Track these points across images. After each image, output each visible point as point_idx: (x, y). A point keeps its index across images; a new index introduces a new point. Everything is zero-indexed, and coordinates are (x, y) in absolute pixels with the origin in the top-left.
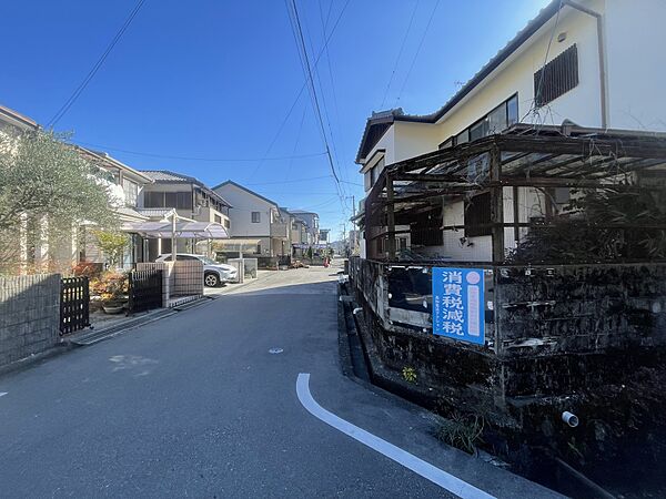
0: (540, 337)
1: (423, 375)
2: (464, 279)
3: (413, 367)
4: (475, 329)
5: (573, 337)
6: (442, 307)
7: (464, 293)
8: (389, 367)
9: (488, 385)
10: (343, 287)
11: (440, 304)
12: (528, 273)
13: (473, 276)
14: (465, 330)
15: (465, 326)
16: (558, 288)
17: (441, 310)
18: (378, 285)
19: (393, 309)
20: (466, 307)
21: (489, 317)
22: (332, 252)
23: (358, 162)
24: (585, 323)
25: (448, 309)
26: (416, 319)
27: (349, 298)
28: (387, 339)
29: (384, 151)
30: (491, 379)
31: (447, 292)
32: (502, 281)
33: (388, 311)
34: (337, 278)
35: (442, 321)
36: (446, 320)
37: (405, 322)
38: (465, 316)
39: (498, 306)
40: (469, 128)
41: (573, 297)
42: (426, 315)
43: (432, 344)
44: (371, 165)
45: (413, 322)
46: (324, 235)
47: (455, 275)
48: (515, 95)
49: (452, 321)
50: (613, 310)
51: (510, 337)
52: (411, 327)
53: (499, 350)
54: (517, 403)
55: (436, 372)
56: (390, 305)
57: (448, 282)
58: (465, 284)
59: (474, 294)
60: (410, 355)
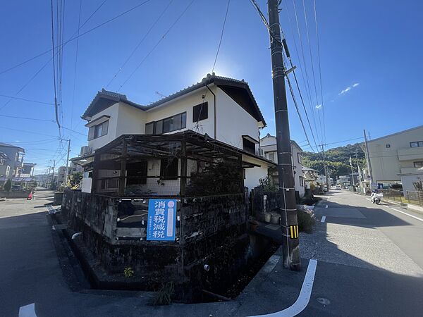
0: (197, 231)
1: (138, 269)
2: (166, 205)
3: (131, 265)
4: (171, 233)
5: (207, 229)
6: (153, 222)
7: (166, 213)
8: (112, 273)
9: (176, 262)
10: (54, 217)
11: (152, 221)
12: (194, 200)
13: (172, 203)
14: (165, 234)
15: (165, 232)
16: (204, 207)
17: (153, 224)
18: (108, 213)
19: (120, 229)
20: (166, 221)
21: (177, 224)
22: (35, 185)
23: (84, 117)
24: (211, 222)
25: (157, 223)
26: (136, 233)
27: (64, 226)
28: (112, 251)
29: (109, 117)
30: (177, 259)
31: (157, 214)
32: (184, 205)
33: (116, 231)
34: (46, 209)
35: (152, 231)
36: (155, 230)
37: (128, 236)
38: (166, 226)
39: (181, 218)
40: (163, 120)
41: (209, 210)
42: (143, 229)
43: (145, 247)
44: (97, 123)
45: (134, 235)
46: (27, 168)
47: (162, 203)
48: (185, 112)
49: (158, 230)
50: (219, 215)
51: (186, 234)
52: (132, 239)
53: (182, 242)
54: (188, 268)
55: (147, 264)
56: (118, 226)
57: (157, 208)
58: (166, 208)
59: (171, 213)
60: (130, 258)
